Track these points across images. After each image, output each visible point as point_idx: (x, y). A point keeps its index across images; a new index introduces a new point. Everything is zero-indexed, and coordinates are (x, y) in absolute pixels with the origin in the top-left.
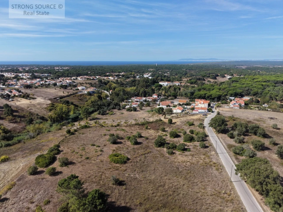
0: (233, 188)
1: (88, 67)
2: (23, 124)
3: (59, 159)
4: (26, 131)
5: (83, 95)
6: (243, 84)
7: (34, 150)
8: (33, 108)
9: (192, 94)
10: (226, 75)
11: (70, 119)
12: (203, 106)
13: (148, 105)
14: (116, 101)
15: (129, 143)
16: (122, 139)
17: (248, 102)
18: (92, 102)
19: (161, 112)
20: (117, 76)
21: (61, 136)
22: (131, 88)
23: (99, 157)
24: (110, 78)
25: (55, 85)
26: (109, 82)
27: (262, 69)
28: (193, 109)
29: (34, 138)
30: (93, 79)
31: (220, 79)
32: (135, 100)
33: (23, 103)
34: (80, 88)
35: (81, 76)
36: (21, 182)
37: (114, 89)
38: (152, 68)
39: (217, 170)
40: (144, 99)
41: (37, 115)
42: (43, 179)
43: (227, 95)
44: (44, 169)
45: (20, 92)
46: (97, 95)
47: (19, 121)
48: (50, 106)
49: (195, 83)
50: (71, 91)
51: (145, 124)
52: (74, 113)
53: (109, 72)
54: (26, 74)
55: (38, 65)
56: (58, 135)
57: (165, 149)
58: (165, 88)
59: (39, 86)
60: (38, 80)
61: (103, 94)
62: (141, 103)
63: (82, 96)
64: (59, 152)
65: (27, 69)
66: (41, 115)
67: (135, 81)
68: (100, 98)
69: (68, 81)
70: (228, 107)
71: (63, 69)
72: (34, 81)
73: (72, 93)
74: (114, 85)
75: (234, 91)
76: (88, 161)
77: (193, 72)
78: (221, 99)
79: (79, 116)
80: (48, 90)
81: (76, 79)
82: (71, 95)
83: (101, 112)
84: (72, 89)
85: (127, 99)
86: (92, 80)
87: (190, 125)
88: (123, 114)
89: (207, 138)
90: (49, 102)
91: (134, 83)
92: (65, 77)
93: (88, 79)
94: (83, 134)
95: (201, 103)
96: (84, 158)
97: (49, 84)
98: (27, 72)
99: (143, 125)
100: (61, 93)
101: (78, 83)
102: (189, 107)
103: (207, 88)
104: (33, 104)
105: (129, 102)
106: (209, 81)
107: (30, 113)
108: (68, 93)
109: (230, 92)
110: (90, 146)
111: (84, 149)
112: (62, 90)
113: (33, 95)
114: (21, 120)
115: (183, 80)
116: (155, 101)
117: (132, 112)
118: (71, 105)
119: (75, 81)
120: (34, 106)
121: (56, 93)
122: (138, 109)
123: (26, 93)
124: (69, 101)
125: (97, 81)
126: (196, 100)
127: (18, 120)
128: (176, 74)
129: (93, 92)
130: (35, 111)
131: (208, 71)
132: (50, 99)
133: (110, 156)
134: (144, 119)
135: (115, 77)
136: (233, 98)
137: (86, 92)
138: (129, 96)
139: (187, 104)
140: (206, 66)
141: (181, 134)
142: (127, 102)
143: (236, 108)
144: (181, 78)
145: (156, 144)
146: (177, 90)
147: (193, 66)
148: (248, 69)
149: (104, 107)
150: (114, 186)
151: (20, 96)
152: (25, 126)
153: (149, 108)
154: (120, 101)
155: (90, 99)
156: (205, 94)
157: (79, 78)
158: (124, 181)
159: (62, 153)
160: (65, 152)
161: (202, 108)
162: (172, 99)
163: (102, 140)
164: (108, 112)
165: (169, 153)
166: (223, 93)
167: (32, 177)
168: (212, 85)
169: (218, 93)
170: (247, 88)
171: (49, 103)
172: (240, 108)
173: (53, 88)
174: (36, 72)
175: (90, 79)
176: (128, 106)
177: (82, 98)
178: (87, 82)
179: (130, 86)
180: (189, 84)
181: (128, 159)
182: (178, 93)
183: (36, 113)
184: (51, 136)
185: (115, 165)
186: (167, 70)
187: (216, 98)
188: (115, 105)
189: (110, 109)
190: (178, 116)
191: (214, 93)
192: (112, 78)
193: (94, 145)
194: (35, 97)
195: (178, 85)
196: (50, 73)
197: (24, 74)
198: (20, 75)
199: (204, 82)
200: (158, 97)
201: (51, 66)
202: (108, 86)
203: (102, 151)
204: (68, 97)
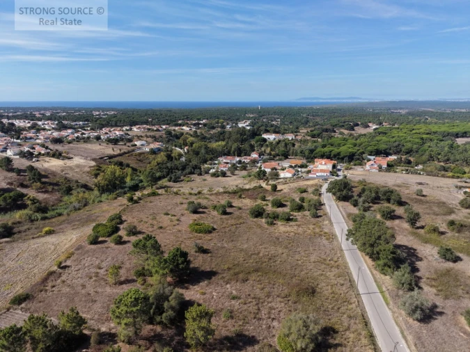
0: (343, 256)
1: (147, 110)
2: (57, 195)
3: (123, 228)
4: (63, 203)
5: (143, 153)
6: (393, 137)
7: (87, 222)
8: (69, 172)
9: (312, 151)
10: (370, 125)
11: (126, 187)
12: (324, 167)
13: (244, 168)
14: (194, 162)
15: (215, 213)
16: (206, 208)
17: (393, 163)
18: (158, 164)
19: (262, 176)
20: (195, 125)
21: (120, 206)
22: (217, 143)
23: (176, 227)
24: (184, 128)
25: (98, 138)
26: (182, 134)
27: (432, 114)
28: (309, 172)
29: (79, 209)
30: (158, 130)
31: (360, 130)
32: (224, 161)
33: (53, 164)
34: (138, 143)
35: (137, 125)
36: (80, 251)
37: (192, 144)
38: (253, 114)
39: (327, 239)
40: (238, 159)
41: (77, 182)
42: (107, 248)
43: (363, 153)
44: (107, 239)
45: (47, 148)
46: (165, 153)
47: (50, 190)
48: (94, 170)
49: (319, 136)
50: (124, 147)
51: (237, 193)
52: (132, 179)
53: (183, 120)
54: (49, 122)
55: (65, 108)
56: (115, 205)
57: (264, 220)
58: (271, 143)
59: (74, 140)
60: (70, 131)
61: (174, 151)
62: (234, 165)
63: (142, 156)
64: (122, 222)
65: (48, 114)
66: (82, 181)
67: (224, 132)
68: (170, 157)
69: (117, 133)
70: (362, 169)
71: (107, 114)
72: (64, 133)
73: (126, 151)
74: (191, 139)
75: (376, 148)
76: (161, 230)
77: (318, 119)
78: (354, 158)
79: (140, 185)
80: (89, 146)
81: (131, 129)
82: (125, 153)
83: (173, 177)
84: (125, 144)
85: (211, 159)
86: (156, 131)
87: (302, 192)
88: (205, 180)
89: (323, 207)
90: (93, 163)
91: (221, 136)
92: (112, 126)
93: (149, 129)
94: (151, 202)
95: (321, 164)
96: (155, 227)
97: (89, 138)
98: (49, 119)
99: (234, 193)
100: (109, 150)
101: (133, 136)
102: (304, 170)
103: (336, 144)
104: (69, 167)
105: (215, 164)
106: (342, 133)
107: (66, 178)
108: (120, 150)
109: (369, 148)
110: (162, 215)
111: (154, 219)
112: (111, 146)
113: (68, 153)
114: (53, 189)
115: (301, 131)
116: (254, 162)
117: (220, 178)
118: (127, 169)
119: (129, 133)
120: (71, 168)
121: (103, 151)
122: (229, 174)
123: (57, 150)
124: (122, 162)
125: (164, 132)
126: (316, 160)
127: (50, 188)
128: (291, 122)
129: (159, 150)
130: (73, 176)
131: (343, 119)
132: (94, 160)
133: (191, 226)
134: (237, 186)
135: (192, 126)
136: (372, 158)
137: (147, 150)
138: (215, 155)
139: (302, 166)
140: (340, 110)
141: (288, 203)
142: (211, 164)
143: (374, 170)
144: (297, 128)
145: (252, 214)
146: (290, 146)
147: (319, 109)
148: (409, 114)
149: (177, 171)
150: (197, 254)
151: (48, 154)
152: (61, 197)
153: (244, 173)
154: (201, 162)
155: (154, 159)
156: (331, 152)
157: (135, 129)
158: (208, 250)
159: (125, 223)
160: (129, 221)
161: (322, 171)
162: (280, 160)
163: (177, 209)
164: (182, 178)
165: (268, 223)
166: (358, 150)
167: (93, 247)
168: (344, 139)
169: (350, 150)
170: (397, 143)
171: (92, 165)
172: (379, 171)
173: (95, 143)
174: (64, 118)
175: (153, 130)
176: (214, 170)
177: (141, 157)
178: (149, 134)
179: (216, 141)
180: (309, 138)
181: (214, 229)
182: (291, 151)
183: (74, 179)
184: (105, 206)
185: (196, 234)
186: (276, 116)
187: (346, 156)
188: (193, 168)
189: (186, 174)
190: (286, 181)
191: (345, 149)
192: (188, 129)
193: (167, 214)
194: (71, 156)
195: (292, 139)
196: (87, 120)
197: (46, 123)
198: (40, 123)
199: (333, 134)
200: (260, 156)
201: (86, 110)
202: (181, 141)
203: (178, 220)
204: (120, 157)
